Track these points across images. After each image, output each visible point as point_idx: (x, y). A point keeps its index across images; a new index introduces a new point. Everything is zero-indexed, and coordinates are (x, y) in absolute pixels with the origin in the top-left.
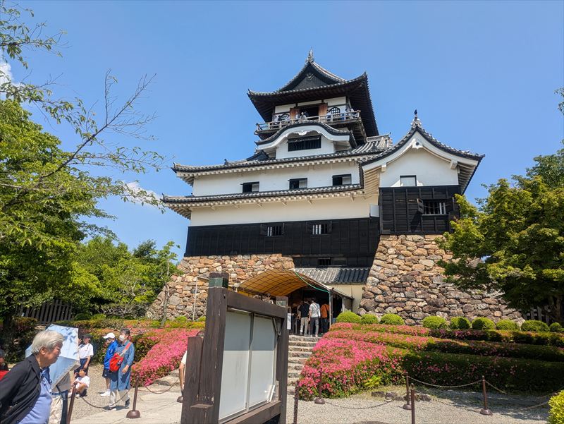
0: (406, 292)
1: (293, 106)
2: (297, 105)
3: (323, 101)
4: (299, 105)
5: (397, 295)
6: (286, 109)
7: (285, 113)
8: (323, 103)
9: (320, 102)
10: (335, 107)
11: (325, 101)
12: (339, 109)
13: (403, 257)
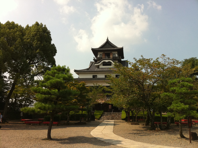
1: (103, 52)
4: (105, 52)
6: (101, 53)
7: (101, 54)
9: (110, 52)
10: (114, 54)
11: (112, 52)
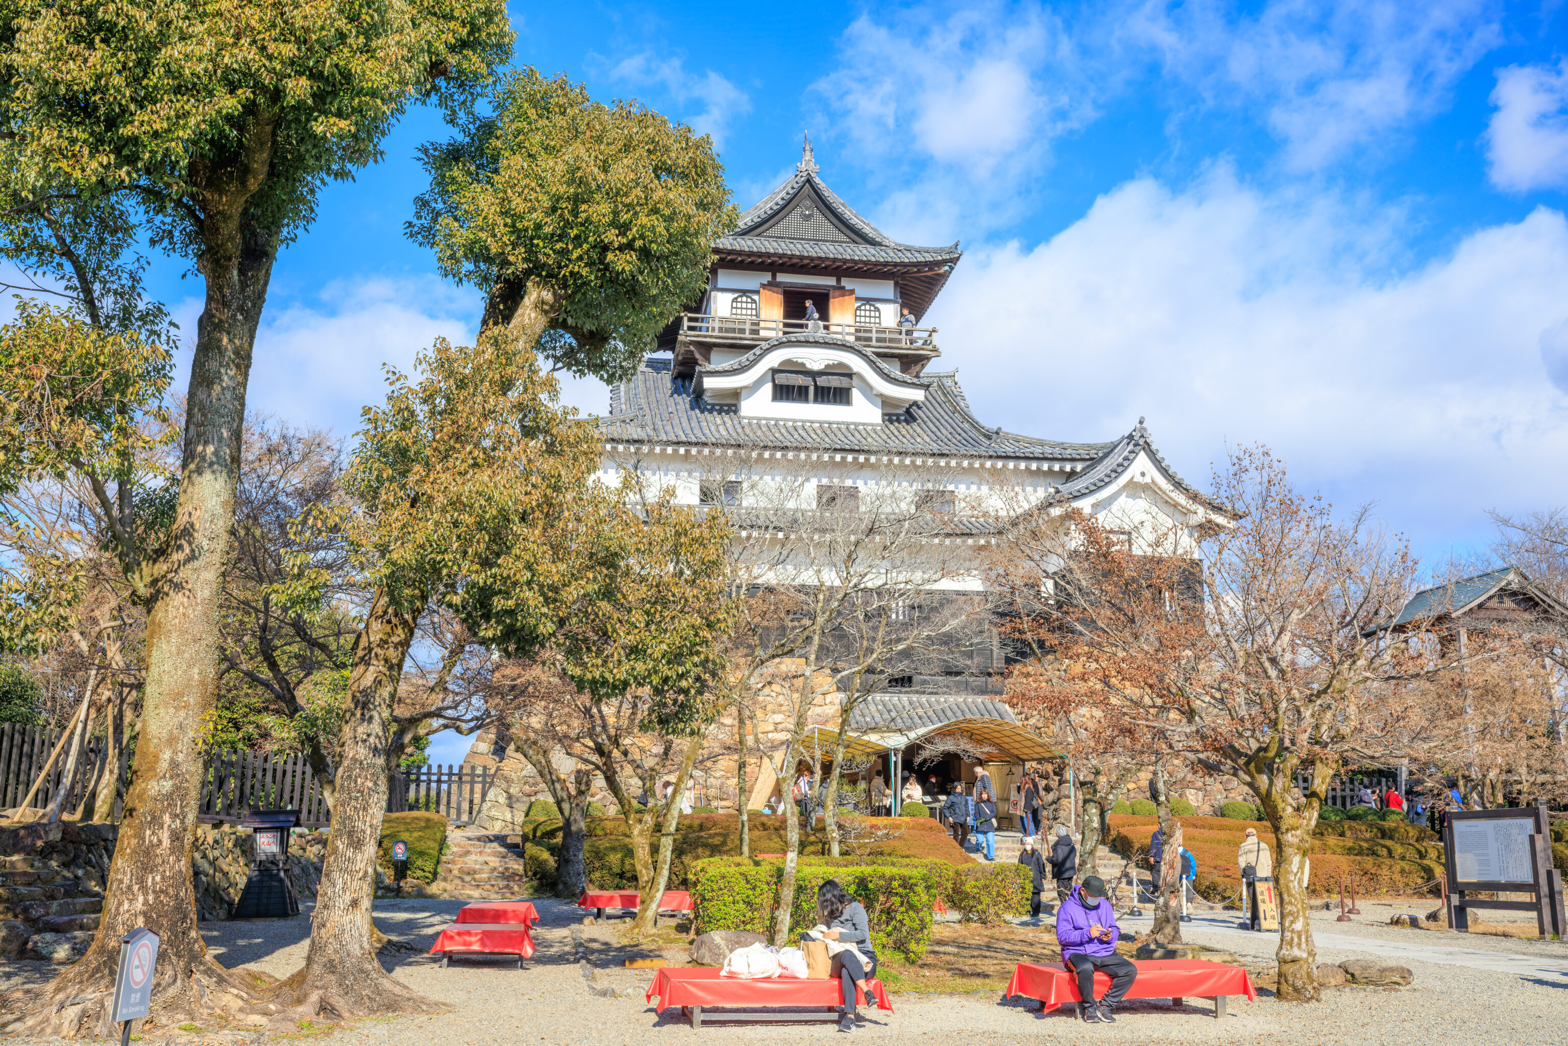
1: (767, 277)
2: (774, 276)
3: (839, 281)
4: (782, 278)
6: (748, 282)
7: (744, 292)
8: (840, 289)
9: (831, 281)
10: (868, 301)
11: (847, 283)
12: (877, 310)
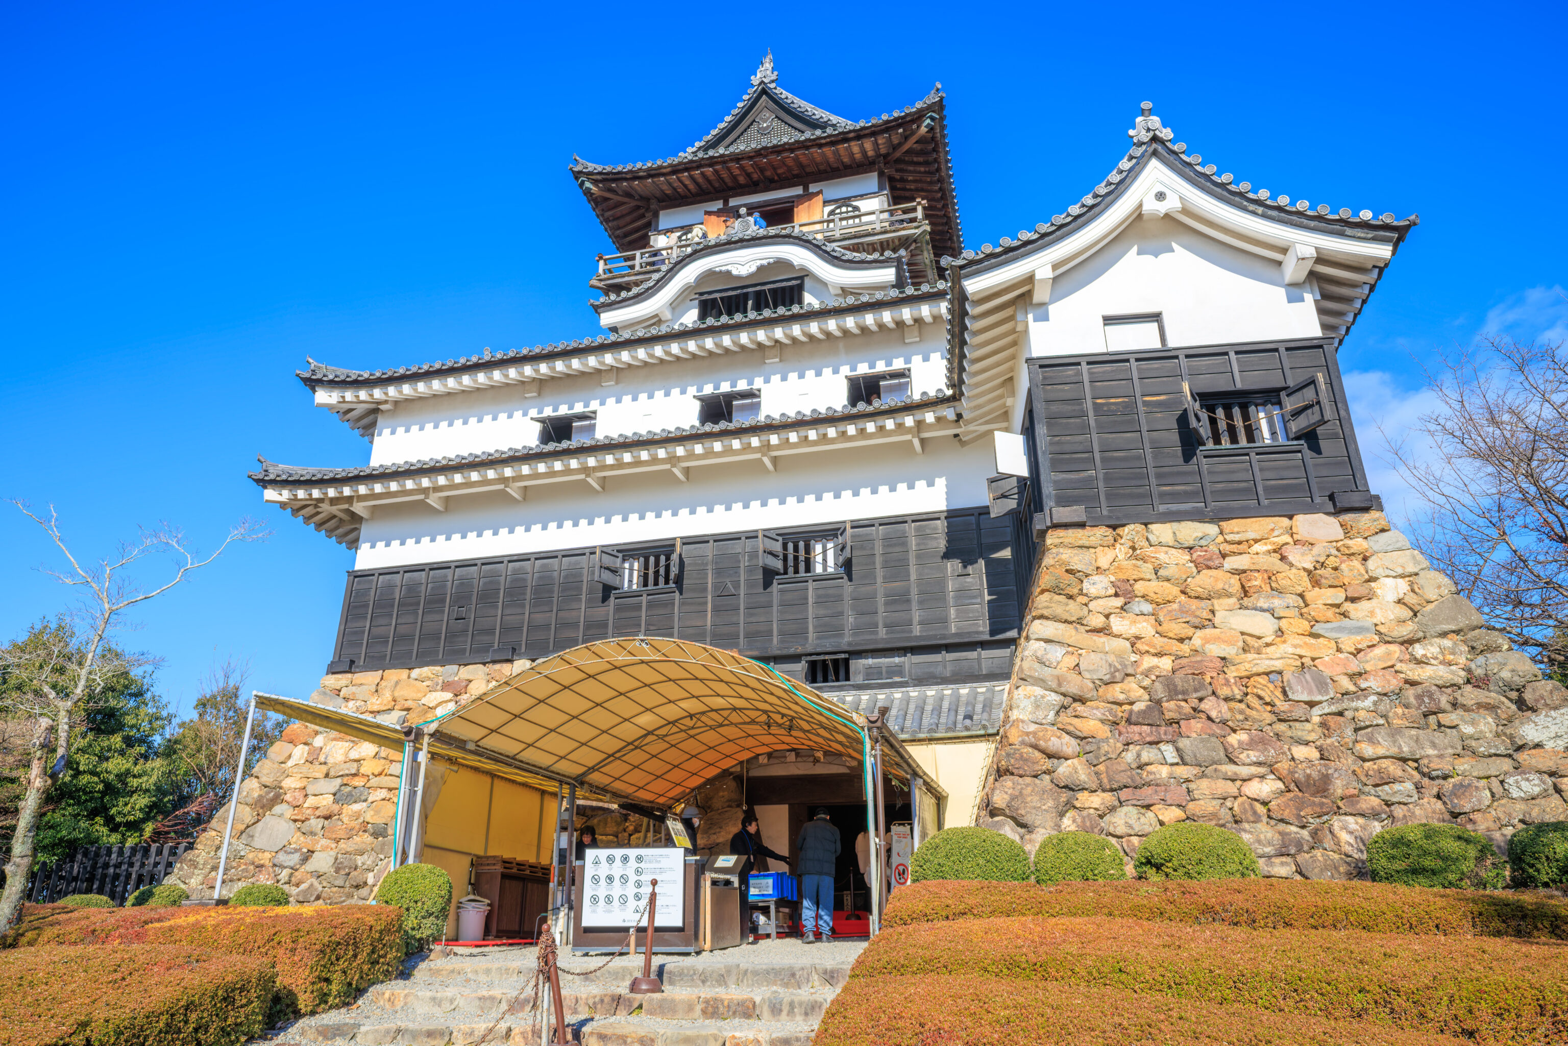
0: (1183, 743)
1: (715, 206)
2: (726, 202)
3: (806, 188)
4: (735, 202)
5: (1148, 754)
7: (690, 228)
8: (806, 195)
9: (798, 191)
10: (845, 201)
12: (856, 208)
13: (1147, 608)
